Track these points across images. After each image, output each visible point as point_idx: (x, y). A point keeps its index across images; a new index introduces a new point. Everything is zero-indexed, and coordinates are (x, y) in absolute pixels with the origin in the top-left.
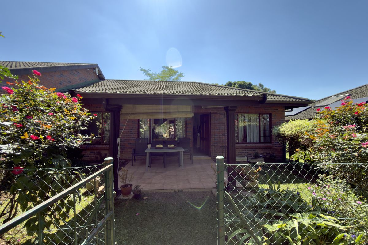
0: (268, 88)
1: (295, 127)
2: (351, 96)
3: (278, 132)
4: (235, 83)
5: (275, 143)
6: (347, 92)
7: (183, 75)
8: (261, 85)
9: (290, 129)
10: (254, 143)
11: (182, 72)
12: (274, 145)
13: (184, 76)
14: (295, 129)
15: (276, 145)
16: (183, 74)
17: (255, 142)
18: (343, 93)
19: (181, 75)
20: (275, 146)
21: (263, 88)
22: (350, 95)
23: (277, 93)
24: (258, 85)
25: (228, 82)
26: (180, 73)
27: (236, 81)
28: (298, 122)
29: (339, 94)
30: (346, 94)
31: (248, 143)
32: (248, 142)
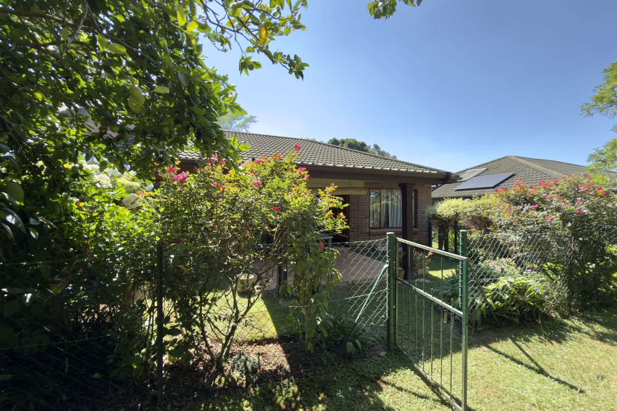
0: (386, 151)
1: (452, 207)
2: (489, 171)
3: (434, 213)
4: (343, 142)
5: (422, 227)
6: (483, 165)
7: (256, 119)
8: (376, 147)
9: (447, 209)
10: (397, 228)
11: (253, 115)
12: (420, 229)
13: (255, 122)
14: (453, 209)
15: (421, 229)
16: (254, 117)
17: (398, 226)
18: (479, 167)
19: (252, 119)
20: (421, 231)
21: (379, 151)
22: (487, 169)
23: (398, 159)
24: (372, 147)
25: (332, 138)
26: (251, 116)
27: (344, 138)
28: (454, 202)
29: (475, 168)
30: (483, 168)
31: (391, 228)
32: (390, 226)
